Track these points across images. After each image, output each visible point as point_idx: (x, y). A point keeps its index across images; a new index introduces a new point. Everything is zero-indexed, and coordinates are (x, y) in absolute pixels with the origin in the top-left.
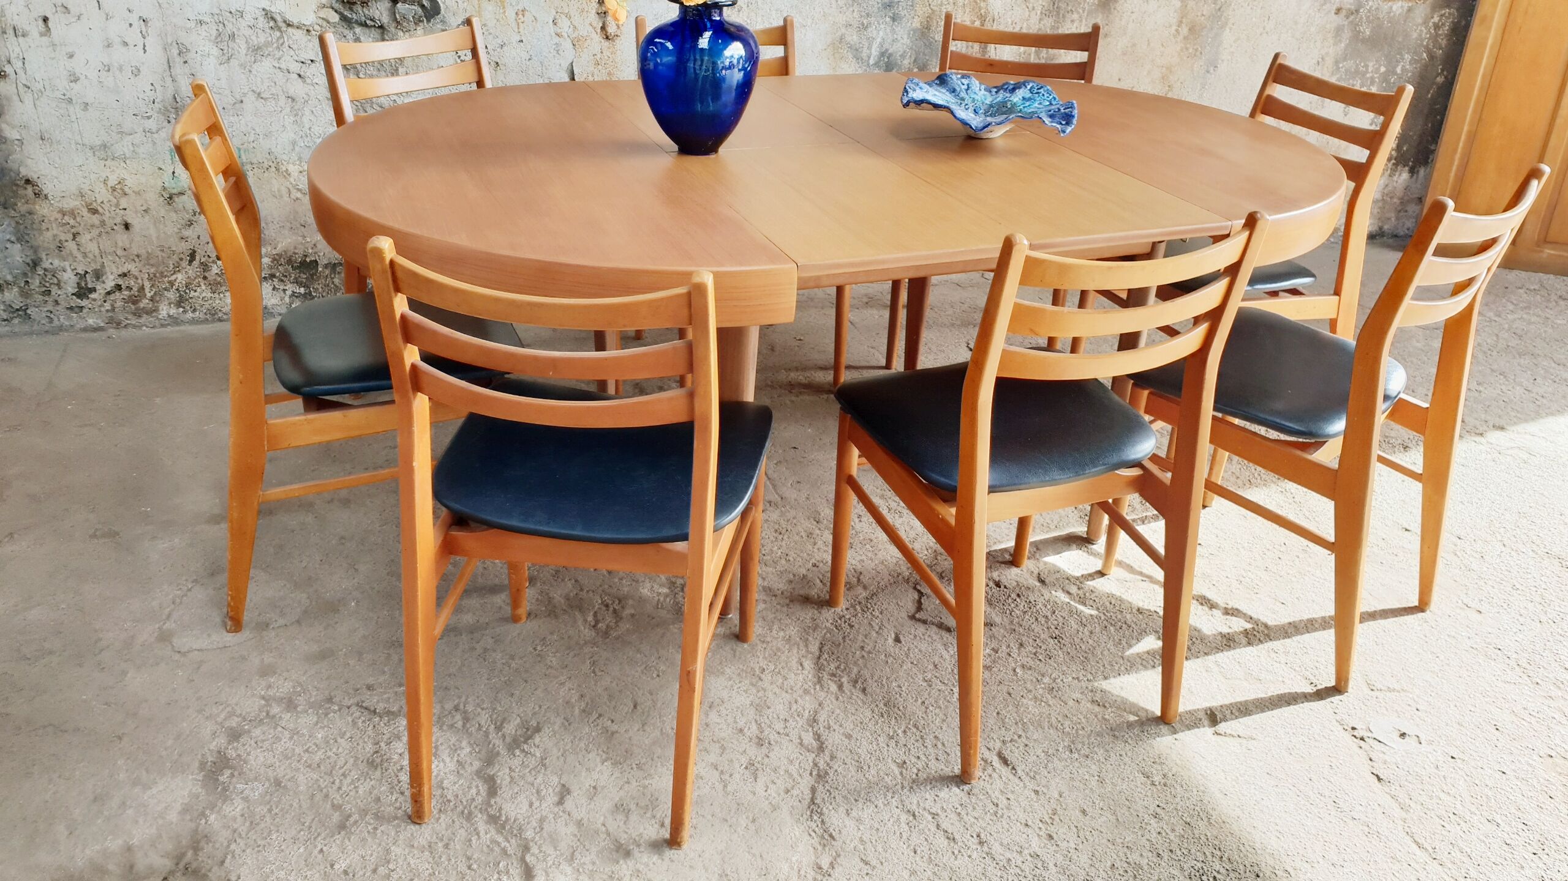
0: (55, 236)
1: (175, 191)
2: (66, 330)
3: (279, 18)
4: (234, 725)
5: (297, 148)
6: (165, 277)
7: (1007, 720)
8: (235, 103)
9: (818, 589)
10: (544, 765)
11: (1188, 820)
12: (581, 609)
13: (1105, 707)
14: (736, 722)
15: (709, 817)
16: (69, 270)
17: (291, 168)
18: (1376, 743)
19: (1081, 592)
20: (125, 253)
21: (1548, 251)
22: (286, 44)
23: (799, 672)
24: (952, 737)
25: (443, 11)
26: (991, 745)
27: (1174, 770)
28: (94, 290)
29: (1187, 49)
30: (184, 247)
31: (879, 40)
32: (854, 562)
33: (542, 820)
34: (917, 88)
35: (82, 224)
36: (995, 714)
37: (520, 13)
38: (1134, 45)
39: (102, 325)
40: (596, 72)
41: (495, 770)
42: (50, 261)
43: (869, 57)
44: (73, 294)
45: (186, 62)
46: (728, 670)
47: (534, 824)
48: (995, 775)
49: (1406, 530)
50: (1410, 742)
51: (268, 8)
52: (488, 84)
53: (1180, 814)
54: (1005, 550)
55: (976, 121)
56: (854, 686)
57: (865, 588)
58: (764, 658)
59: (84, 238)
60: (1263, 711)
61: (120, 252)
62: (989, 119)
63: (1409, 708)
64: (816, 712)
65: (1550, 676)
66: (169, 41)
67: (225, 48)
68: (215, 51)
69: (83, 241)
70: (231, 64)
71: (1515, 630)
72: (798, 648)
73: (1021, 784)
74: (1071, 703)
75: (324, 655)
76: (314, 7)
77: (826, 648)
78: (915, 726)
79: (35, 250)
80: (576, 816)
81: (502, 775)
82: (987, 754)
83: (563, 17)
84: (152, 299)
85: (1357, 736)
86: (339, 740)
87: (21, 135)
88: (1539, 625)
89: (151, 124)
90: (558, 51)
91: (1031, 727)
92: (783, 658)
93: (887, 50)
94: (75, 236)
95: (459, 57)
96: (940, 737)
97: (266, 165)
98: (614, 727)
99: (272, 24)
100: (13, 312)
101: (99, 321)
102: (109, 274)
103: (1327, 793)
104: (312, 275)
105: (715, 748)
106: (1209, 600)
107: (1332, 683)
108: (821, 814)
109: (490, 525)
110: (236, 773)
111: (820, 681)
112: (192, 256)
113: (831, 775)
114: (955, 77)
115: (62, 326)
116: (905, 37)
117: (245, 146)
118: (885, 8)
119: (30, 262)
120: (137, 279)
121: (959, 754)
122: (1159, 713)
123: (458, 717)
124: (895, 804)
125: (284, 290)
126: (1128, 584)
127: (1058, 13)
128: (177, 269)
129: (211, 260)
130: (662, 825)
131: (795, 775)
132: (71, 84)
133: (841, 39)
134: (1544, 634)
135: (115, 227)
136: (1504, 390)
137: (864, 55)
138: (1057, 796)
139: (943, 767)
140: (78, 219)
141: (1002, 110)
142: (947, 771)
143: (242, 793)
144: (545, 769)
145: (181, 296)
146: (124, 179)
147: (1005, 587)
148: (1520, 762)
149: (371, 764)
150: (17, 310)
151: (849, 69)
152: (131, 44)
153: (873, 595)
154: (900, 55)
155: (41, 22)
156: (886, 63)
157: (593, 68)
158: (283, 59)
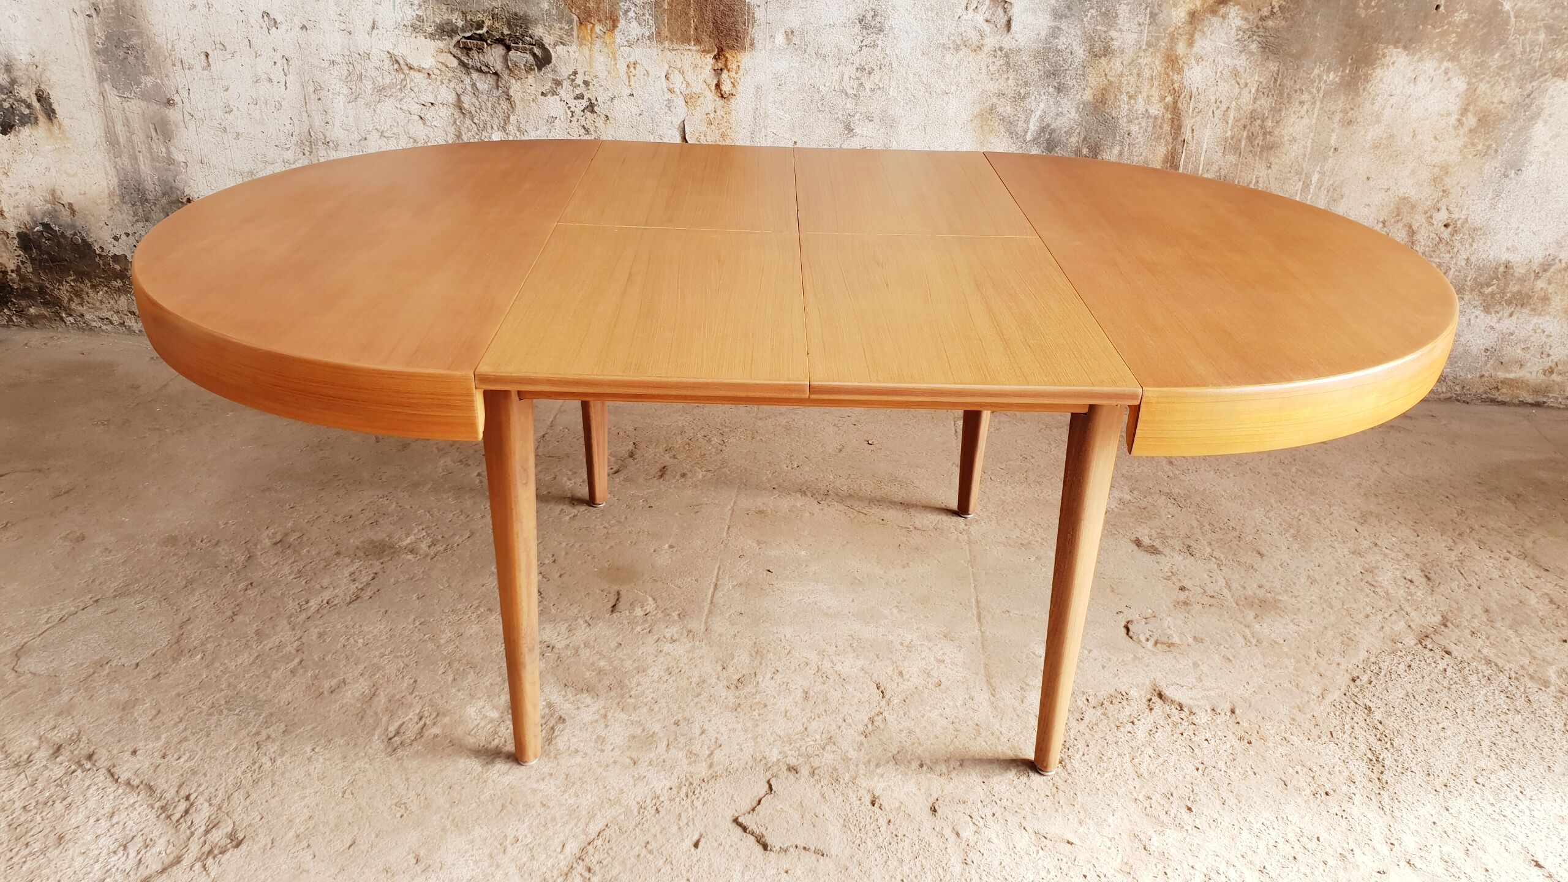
3: (401, 62)
19: (973, 839)
22: (408, 86)
23: (554, 854)
25: (554, 60)
29: (1473, 145)
31: (1039, 113)
37: (632, 66)
38: (1392, 136)
40: (709, 132)
43: (1026, 132)
45: (319, 99)
51: (391, 51)
58: (530, 826)
66: (307, 80)
67: (354, 87)
68: (345, 90)
70: (358, 103)
72: (576, 825)
76: (433, 51)
83: (676, 71)
87: (186, 158)
90: (669, 108)
93: (1048, 125)
95: (569, 108)
98: (311, 865)
99: (396, 66)
116: (1073, 111)
118: (1048, 77)
123: (182, 808)
127: (1281, 94)
132: (225, 115)
133: (992, 108)
137: (1019, 129)
151: (1001, 144)
152: (275, 80)
153: (715, 777)
154: (1065, 132)
155: (203, 57)
156: (1047, 140)
157: (705, 128)
158: (405, 100)
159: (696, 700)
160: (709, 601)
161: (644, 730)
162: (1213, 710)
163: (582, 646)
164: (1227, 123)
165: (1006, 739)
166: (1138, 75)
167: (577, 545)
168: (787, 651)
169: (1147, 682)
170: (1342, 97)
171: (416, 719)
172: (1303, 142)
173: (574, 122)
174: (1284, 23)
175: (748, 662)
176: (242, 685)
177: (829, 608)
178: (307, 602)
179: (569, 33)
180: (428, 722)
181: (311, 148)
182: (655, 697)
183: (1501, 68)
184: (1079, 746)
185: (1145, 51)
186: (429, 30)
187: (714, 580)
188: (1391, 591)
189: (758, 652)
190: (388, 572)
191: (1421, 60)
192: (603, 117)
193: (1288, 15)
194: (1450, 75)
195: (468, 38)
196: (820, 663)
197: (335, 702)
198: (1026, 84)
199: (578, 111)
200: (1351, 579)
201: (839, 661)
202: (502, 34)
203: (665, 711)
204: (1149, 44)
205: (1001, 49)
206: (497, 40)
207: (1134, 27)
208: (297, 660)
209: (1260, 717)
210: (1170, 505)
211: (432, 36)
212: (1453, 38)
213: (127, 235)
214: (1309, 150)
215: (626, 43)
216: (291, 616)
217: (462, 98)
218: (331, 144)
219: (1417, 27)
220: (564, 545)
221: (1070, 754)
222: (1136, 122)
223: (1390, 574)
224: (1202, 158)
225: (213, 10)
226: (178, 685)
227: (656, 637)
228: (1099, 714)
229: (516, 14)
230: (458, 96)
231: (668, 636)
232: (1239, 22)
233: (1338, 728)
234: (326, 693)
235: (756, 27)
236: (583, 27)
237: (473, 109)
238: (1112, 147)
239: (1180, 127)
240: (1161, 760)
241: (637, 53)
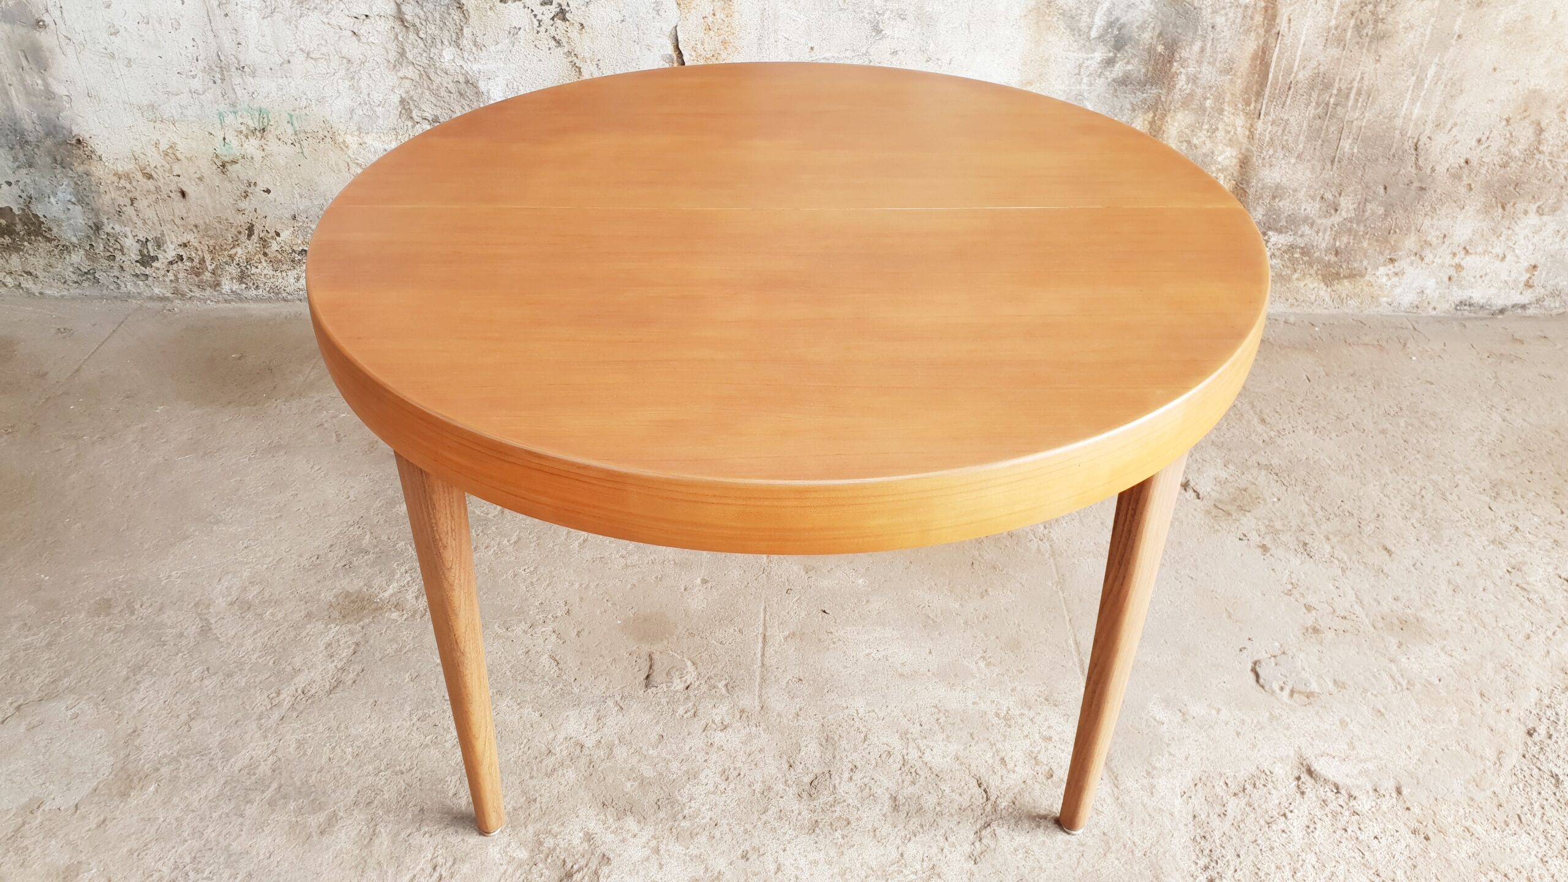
0: (113, 200)
1: (227, 159)
2: (134, 298)
5: (356, 117)
6: (225, 250)
8: (282, 64)
16: (130, 237)
17: (349, 139)
20: (182, 223)
28: (156, 258)
30: (242, 220)
31: (1107, 5)
35: (138, 188)
39: (168, 295)
40: (707, 39)
42: (111, 225)
43: (1090, 28)
44: (137, 261)
45: (226, 15)
59: (142, 204)
61: (178, 221)
69: (141, 207)
70: (275, 18)
79: (96, 212)
84: (214, 273)
87: (69, 92)
89: (196, 84)
90: (658, 11)
93: (1118, 19)
94: (132, 201)
95: (535, 16)
97: (321, 135)
100: (82, 275)
101: (164, 291)
102: (169, 243)
112: (251, 229)
115: (129, 293)
116: (1148, 2)
117: (297, 112)
119: (92, 225)
120: (197, 250)
128: (236, 243)
129: (270, 235)
132: (111, 37)
133: (1051, 1)
135: (171, 194)
137: (1083, 25)
140: (134, 183)
145: (242, 271)
146: (175, 143)
150: (86, 273)
151: (1060, 43)
154: (1137, 27)
156: (1115, 37)
157: (702, 35)
158: (332, 13)
159: (764, 818)
160: (760, 664)
161: (707, 869)
162: (1376, 790)
163: (617, 742)
164: (1332, 9)
165: (1141, 854)
167: (592, 586)
168: (862, 735)
169: (1292, 754)
171: (429, 870)
172: (1422, 30)
173: (542, 34)
175: (818, 755)
176: (210, 830)
177: (903, 664)
178: (278, 694)
180: (444, 874)
181: (223, 75)
182: (715, 817)
184: (1229, 857)
187: (761, 630)
188: (1547, 597)
189: (828, 741)
190: (372, 641)
192: (577, 26)
196: (905, 751)
197: (328, 848)
199: (546, 20)
200: (1498, 582)
201: (928, 746)
203: (728, 837)
208: (275, 785)
209: (1432, 799)
210: (1273, 483)
213: (9, 184)
214: (1427, 38)
216: (260, 718)
217: (404, 8)
218: (246, 69)
220: (577, 585)
221: (1220, 870)
222: (1223, 12)
223: (1541, 571)
224: (1299, 53)
226: (129, 836)
227: (703, 723)
228: (1243, 805)
230: (398, 5)
231: (718, 719)
233: (1525, 808)
234: (314, 833)
237: (417, 21)
238: (1192, 43)
239: (1274, 17)
240: (1327, 872)
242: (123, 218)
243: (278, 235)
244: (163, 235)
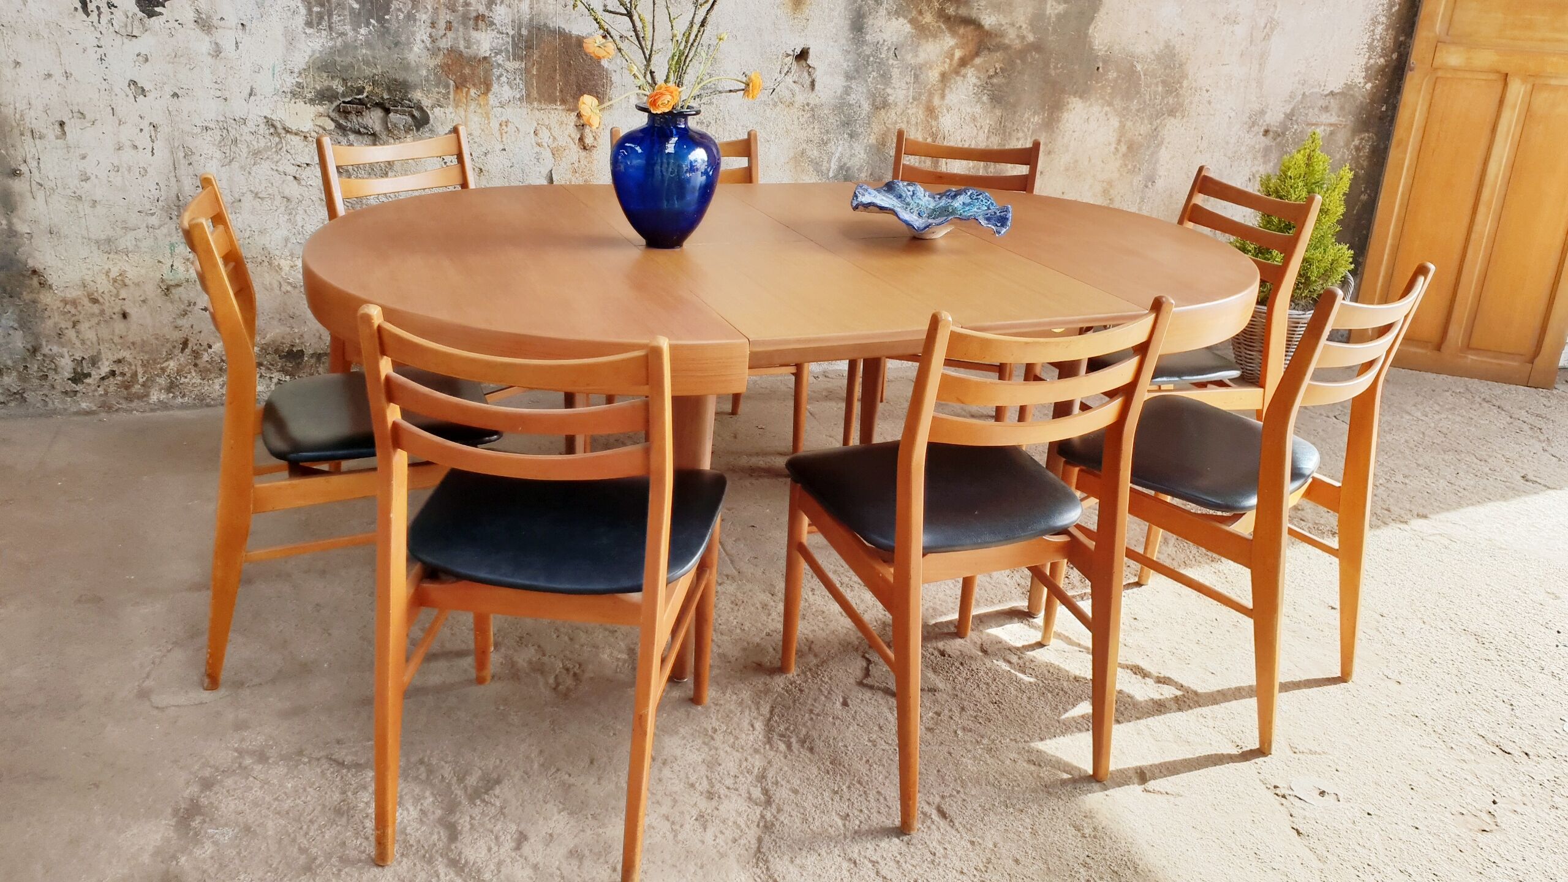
0: (56, 324)
1: (172, 283)
2: (61, 415)
3: (279, 125)
4: (207, 775)
5: (289, 245)
6: (158, 363)
7: (947, 777)
8: (233, 203)
9: (771, 657)
10: (503, 814)
11: (1116, 869)
12: (542, 673)
13: (1040, 766)
14: (688, 778)
15: (660, 863)
16: (67, 356)
17: (283, 263)
18: (1297, 800)
19: (1021, 662)
20: (120, 341)
21: (1472, 358)
22: (284, 149)
23: (750, 732)
24: (893, 793)
25: (431, 121)
26: (931, 800)
27: (1104, 824)
28: (89, 375)
29: (1126, 165)
30: (177, 336)
31: (837, 155)
32: (806, 632)
33: (500, 864)
34: (866, 194)
35: (83, 312)
36: (935, 772)
37: (504, 124)
38: (1076, 161)
39: (94, 408)
40: (574, 177)
41: (456, 818)
42: (49, 347)
43: (829, 171)
44: (69, 379)
45: (191, 163)
46: (682, 731)
47: (493, 867)
48: (933, 827)
49: (1332, 608)
50: (1329, 799)
51: (270, 117)
52: (472, 185)
53: (1108, 863)
54: (951, 622)
55: (918, 222)
56: (803, 746)
57: (816, 656)
58: (717, 719)
59: (84, 327)
60: (1190, 771)
61: (117, 340)
62: (930, 221)
63: (1329, 769)
64: (765, 769)
65: (1465, 741)
66: (176, 145)
67: (228, 151)
68: (218, 155)
69: (83, 329)
70: (232, 166)
71: (1432, 699)
72: (750, 711)
73: (958, 835)
74: (1008, 762)
75: (297, 712)
76: (312, 116)
77: (776, 710)
78: (859, 782)
79: (37, 337)
80: (533, 860)
81: (463, 823)
82: (926, 808)
83: (544, 128)
84: (143, 385)
85: (1279, 793)
86: (309, 789)
87: (31, 229)
88: (1455, 695)
89: (154, 221)
90: (538, 159)
91: (970, 784)
92: (736, 719)
93: (845, 164)
94: (74, 325)
95: (445, 162)
96: (883, 792)
97: (259, 260)
98: (572, 780)
99: (272, 130)
100: (10, 396)
101: (92, 405)
102: (104, 360)
103: (1249, 846)
104: (299, 363)
105: (668, 802)
106: (1142, 669)
107: (1256, 746)
108: (766, 861)
109: (459, 577)
110: (207, 820)
111: (769, 741)
112: (185, 344)
113: (777, 826)
114: (902, 186)
115: (55, 409)
116: (862, 152)
118: (844, 126)
119: (30, 348)
120: (131, 365)
121: (899, 807)
122: (1091, 772)
123: (422, 769)
124: (837, 852)
125: (271, 378)
126: (1067, 654)
127: (1005, 132)
128: (170, 356)
129: (202, 348)
130: (614, 870)
131: (743, 826)
132: (82, 183)
133: (803, 153)
134: (1459, 704)
135: (114, 316)
136: (1429, 482)
137: (824, 168)
138: (991, 846)
139: (885, 820)
140: (79, 308)
141: (943, 213)
142: (888, 823)
143: (212, 837)
144: (505, 818)
145: (172, 383)
146: (125, 271)
147: (949, 656)
148: (1432, 818)
149: (338, 812)
150: (15, 393)
151: (810, 178)
152: (140, 147)
153: (823, 662)
155: (57, 126)
156: (844, 175)
157: (570, 176)
158: (280, 162)
166: (908, 122)
170: (1044, 134)
174: (1003, 80)
179: (446, 96)
181: (180, 212)
183: (1138, 111)
185: (911, 103)
186: (309, 96)
191: (1091, 105)
192: (478, 171)
193: (1006, 75)
194: (1109, 116)
195: (349, 102)
198: (827, 132)
202: (382, 98)
204: (914, 99)
205: (808, 105)
206: (377, 103)
207: (904, 86)
211: (312, 101)
212: (1109, 90)
215: (498, 105)
219: (1086, 83)
225: (72, 79)
229: (396, 80)
232: (974, 80)
235: (613, 89)
236: (459, 91)
241: (509, 112)
242: (63, 340)
243: (210, 347)
244: (99, 352)
